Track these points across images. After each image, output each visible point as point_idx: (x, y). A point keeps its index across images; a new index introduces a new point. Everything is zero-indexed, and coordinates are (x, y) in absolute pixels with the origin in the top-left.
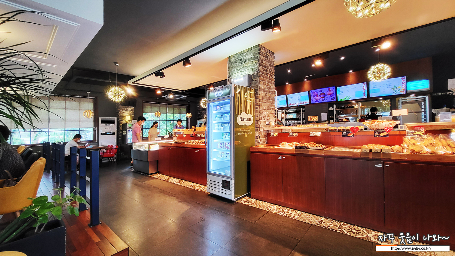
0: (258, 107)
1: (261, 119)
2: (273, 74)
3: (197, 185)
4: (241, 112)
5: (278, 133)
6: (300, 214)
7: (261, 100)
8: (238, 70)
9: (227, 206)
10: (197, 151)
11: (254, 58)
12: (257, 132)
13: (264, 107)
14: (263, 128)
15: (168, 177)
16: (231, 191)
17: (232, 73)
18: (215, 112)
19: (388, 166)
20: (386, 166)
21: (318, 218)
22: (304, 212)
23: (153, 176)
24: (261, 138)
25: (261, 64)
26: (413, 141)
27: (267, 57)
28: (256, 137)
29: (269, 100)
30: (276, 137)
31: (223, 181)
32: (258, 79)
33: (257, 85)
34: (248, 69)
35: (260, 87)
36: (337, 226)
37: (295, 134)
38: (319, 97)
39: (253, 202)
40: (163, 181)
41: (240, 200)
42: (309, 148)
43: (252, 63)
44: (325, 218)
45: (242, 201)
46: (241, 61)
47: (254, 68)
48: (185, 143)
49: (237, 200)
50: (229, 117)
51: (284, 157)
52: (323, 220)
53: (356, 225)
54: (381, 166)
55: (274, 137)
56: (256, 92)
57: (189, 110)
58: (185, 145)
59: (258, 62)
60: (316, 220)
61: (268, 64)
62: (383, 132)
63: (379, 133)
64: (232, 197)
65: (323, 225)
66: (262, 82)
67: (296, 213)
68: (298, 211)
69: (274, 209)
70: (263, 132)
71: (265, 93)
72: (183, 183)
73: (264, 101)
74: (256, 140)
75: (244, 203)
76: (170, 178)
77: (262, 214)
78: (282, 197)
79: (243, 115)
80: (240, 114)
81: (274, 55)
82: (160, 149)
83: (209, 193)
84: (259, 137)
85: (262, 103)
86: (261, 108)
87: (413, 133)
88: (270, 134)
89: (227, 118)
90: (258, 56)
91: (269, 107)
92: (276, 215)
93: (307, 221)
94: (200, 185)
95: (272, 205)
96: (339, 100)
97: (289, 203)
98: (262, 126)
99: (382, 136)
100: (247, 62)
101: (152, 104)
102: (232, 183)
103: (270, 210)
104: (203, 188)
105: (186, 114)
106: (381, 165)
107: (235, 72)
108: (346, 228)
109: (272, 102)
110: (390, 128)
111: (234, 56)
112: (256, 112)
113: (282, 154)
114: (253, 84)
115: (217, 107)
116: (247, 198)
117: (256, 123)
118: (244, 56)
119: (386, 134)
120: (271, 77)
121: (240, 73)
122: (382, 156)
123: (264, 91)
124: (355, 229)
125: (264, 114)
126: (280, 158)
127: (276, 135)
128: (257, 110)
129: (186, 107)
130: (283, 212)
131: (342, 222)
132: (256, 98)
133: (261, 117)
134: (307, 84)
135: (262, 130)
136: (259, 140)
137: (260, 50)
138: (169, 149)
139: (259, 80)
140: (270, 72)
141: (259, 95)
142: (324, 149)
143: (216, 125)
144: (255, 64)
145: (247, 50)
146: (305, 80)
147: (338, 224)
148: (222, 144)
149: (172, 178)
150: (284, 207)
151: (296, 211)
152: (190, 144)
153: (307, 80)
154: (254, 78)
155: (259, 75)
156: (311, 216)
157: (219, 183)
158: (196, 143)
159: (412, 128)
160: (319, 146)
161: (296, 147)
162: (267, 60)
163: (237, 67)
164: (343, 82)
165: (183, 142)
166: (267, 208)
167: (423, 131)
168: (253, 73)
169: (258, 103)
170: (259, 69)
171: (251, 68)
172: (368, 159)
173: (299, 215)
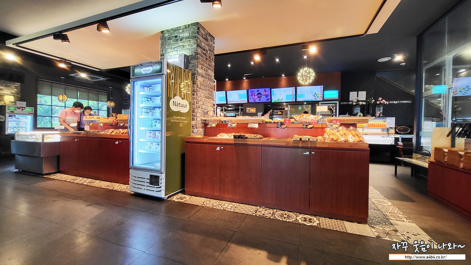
0: (195, 93)
1: (198, 107)
2: (213, 61)
3: (118, 184)
4: (175, 95)
5: (216, 124)
6: (237, 206)
7: (199, 86)
8: (173, 49)
9: (155, 205)
10: (117, 143)
11: (192, 37)
12: (194, 122)
13: (202, 95)
14: (200, 117)
15: (75, 177)
16: (161, 187)
17: (165, 51)
18: (142, 93)
19: (314, 153)
20: (312, 153)
21: (253, 208)
22: (240, 203)
23: (49, 177)
24: (198, 128)
25: (200, 45)
26: (333, 132)
27: (207, 40)
28: (193, 126)
29: (207, 88)
30: (214, 127)
31: (151, 176)
32: (196, 61)
33: (194, 68)
34: (184, 49)
35: (197, 71)
36: (270, 213)
37: (234, 125)
38: (256, 97)
39: (188, 199)
40: (66, 182)
41: (172, 197)
42: (247, 138)
43: (190, 42)
44: (260, 207)
45: (175, 199)
46: (176, 38)
47: (192, 49)
48: (101, 133)
49: (168, 197)
50: (160, 100)
51: (222, 148)
52: (258, 210)
53: (287, 211)
54: (308, 154)
55: (212, 128)
56: (193, 76)
57: (111, 98)
58: (101, 135)
59: (196, 42)
60: (252, 210)
61: (207, 48)
62: (309, 124)
63: (307, 126)
64: (162, 195)
65: (258, 213)
66: (200, 65)
67: (232, 205)
68: (235, 203)
69: (210, 203)
70: (200, 122)
71: (203, 78)
72: (96, 183)
73: (202, 87)
74: (192, 130)
75: (176, 200)
76: (78, 178)
77: (197, 210)
78: (219, 190)
79: (178, 99)
80: (174, 98)
81: (214, 40)
82: (62, 140)
83: (133, 193)
84: (195, 127)
85: (200, 90)
86: (198, 95)
87: (331, 125)
88: (208, 124)
89: (158, 101)
90: (196, 35)
91: (208, 96)
92: (212, 210)
93: (243, 212)
94: (122, 185)
95: (209, 199)
96: (273, 101)
97: (226, 196)
98: (200, 115)
99: (309, 128)
100: (184, 41)
101: (53, 84)
102: (163, 177)
103: (206, 205)
104: (125, 188)
105: (107, 102)
106: (308, 152)
107: (169, 50)
108: (278, 214)
109: (211, 90)
110: (315, 121)
111: (168, 31)
112: (193, 98)
113: (220, 144)
114: (190, 67)
115: (145, 88)
116: (180, 195)
117: (192, 111)
118: (181, 32)
119: (312, 126)
120: (211, 63)
121: (175, 53)
122: (309, 144)
123: (202, 76)
124: (285, 214)
125: (202, 103)
126: (218, 149)
127: (214, 125)
128: (194, 96)
129: (106, 93)
130: (220, 206)
131: (274, 209)
132: (193, 84)
133: (199, 105)
134: (245, 82)
135: (199, 119)
136: (195, 130)
137: (198, 29)
138: (76, 140)
139: (197, 63)
140: (210, 57)
141: (197, 80)
142: (261, 139)
143: (143, 109)
144: (193, 44)
145: (184, 27)
146: (244, 78)
147: (271, 211)
148: (151, 133)
149: (81, 178)
150: (221, 200)
151: (233, 203)
152: (108, 133)
153: (246, 79)
154: (191, 60)
155: (197, 57)
156: (247, 207)
157: (146, 179)
158: (116, 133)
159: (331, 121)
160: (257, 136)
161: (235, 137)
162: (206, 42)
163: (171, 45)
164: (277, 85)
165: (98, 132)
166: (202, 203)
167: (339, 124)
168: (190, 54)
169: (195, 88)
170: (197, 51)
171: (188, 48)
172: (298, 147)
173: (235, 207)
